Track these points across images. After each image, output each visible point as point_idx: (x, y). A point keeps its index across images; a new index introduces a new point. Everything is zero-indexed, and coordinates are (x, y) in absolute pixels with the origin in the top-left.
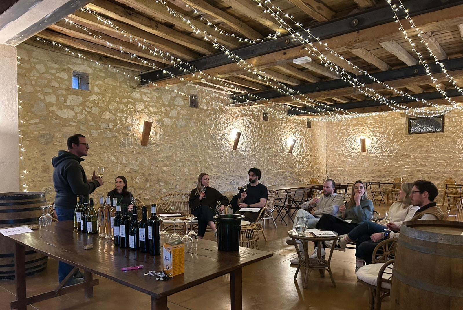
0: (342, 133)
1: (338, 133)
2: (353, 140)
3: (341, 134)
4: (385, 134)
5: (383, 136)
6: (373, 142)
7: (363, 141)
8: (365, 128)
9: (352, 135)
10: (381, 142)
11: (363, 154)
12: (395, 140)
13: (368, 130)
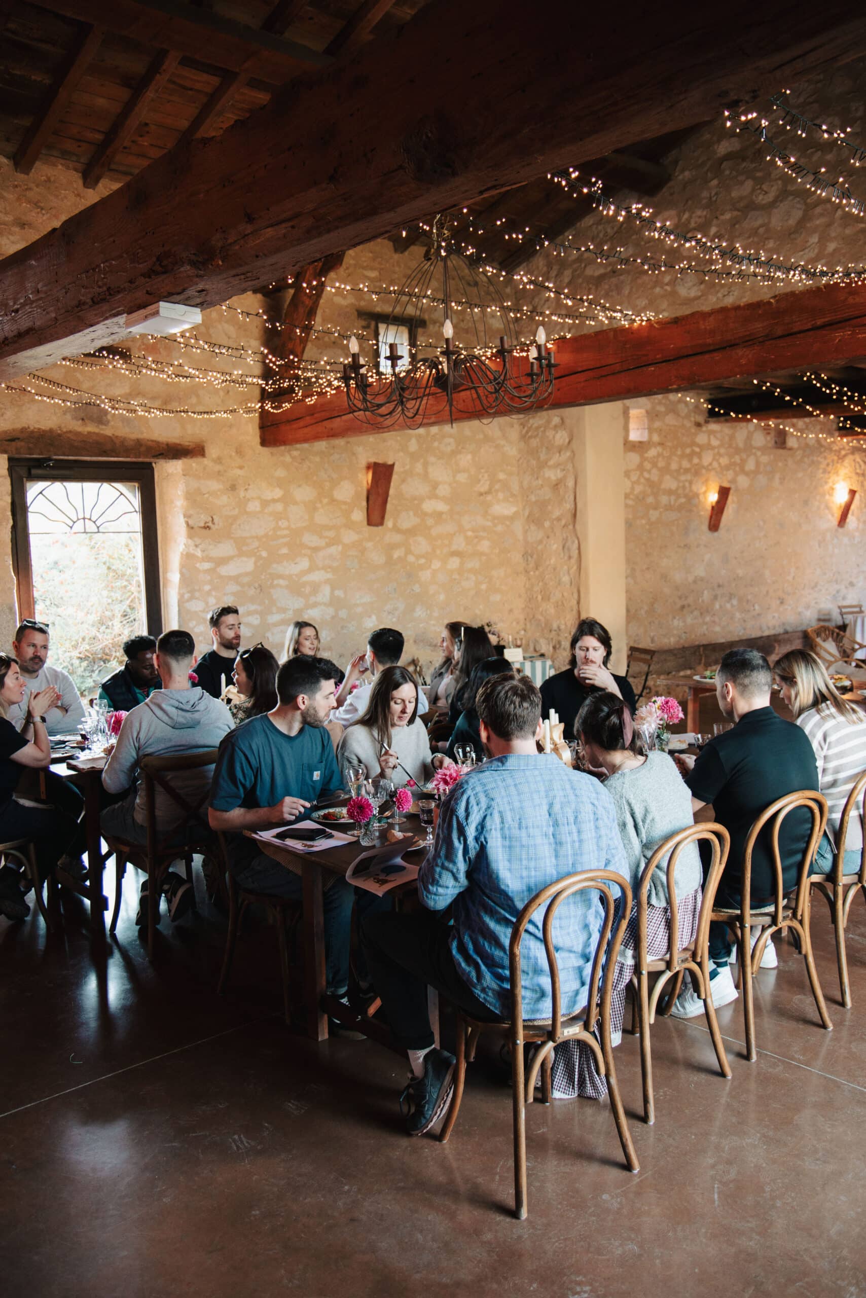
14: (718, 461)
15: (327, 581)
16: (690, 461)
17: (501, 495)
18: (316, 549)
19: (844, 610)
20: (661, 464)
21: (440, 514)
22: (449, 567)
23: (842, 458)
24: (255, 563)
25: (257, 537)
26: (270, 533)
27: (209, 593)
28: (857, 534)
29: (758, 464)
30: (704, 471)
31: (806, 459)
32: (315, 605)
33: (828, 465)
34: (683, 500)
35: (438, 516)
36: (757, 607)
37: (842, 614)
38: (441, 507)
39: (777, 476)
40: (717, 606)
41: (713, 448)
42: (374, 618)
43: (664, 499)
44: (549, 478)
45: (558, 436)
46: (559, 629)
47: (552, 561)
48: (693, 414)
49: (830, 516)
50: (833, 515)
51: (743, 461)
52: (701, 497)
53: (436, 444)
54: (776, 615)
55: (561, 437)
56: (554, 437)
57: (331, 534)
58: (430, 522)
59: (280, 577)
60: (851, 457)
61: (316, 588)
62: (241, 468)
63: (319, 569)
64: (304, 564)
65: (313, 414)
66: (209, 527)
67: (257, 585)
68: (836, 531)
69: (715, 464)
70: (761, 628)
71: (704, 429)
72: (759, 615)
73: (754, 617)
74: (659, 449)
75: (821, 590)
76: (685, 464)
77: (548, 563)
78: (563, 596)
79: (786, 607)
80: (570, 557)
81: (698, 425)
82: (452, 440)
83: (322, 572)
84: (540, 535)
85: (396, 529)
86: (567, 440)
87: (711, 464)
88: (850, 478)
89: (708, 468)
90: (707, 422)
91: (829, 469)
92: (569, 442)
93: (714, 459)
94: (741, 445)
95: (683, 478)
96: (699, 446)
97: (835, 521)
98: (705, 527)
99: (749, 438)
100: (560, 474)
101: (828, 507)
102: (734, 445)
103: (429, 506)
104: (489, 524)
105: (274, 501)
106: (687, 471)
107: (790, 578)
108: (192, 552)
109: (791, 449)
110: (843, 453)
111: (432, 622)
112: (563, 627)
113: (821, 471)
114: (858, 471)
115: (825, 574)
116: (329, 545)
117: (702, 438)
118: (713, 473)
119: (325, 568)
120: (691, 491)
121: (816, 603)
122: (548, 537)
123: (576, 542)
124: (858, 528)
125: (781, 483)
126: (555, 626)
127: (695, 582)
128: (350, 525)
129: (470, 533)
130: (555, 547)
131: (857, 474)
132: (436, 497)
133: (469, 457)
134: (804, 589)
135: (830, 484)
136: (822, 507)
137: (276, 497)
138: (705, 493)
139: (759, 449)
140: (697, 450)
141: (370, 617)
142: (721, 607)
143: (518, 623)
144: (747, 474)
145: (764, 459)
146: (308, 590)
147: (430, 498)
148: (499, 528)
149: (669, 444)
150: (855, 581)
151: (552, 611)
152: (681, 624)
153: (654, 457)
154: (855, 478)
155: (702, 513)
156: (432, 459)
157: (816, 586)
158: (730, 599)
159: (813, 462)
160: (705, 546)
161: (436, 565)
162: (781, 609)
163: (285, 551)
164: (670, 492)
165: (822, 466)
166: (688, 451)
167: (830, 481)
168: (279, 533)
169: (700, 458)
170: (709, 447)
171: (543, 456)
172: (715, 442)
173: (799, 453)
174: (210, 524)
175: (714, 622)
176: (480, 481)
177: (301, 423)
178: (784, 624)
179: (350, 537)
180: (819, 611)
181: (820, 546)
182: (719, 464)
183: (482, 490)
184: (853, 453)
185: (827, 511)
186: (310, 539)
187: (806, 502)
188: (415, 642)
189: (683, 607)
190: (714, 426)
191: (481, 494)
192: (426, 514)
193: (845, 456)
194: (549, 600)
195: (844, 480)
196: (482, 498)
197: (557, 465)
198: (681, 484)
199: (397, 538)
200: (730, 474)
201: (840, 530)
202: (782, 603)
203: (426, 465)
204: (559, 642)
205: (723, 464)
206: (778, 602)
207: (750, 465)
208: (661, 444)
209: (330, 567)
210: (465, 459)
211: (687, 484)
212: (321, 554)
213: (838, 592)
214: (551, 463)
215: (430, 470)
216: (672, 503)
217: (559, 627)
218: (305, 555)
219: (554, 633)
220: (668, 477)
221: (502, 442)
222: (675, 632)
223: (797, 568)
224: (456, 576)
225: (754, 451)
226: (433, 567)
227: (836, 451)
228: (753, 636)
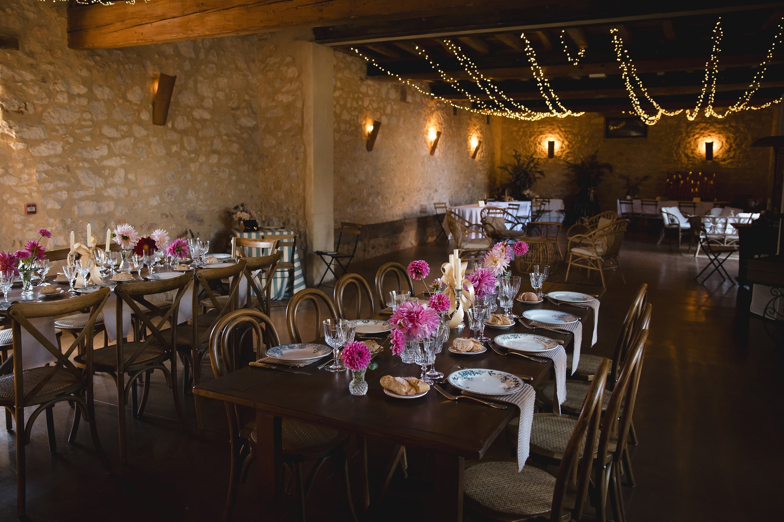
0: (524, 132)
1: (518, 131)
2: (537, 142)
3: (521, 133)
4: (579, 136)
5: (576, 139)
6: (564, 146)
7: (551, 144)
8: (553, 127)
9: (536, 135)
10: (573, 146)
11: (551, 161)
12: (591, 145)
13: (557, 130)
14: (372, 105)
15: (123, 166)
16: (357, 102)
17: (246, 112)
18: (113, 139)
19: (437, 206)
20: (342, 102)
21: (205, 120)
22: (211, 161)
23: (432, 112)
24: (63, 147)
25: (65, 125)
26: (76, 123)
27: (21, 171)
28: (439, 160)
29: (392, 109)
30: (365, 110)
31: (416, 111)
32: (112, 185)
33: (426, 115)
34: (353, 128)
35: (203, 121)
36: (391, 202)
37: (436, 208)
38: (207, 116)
39: (402, 119)
40: (371, 200)
41: (369, 96)
42: (158, 198)
43: (343, 127)
44: (282, 101)
45: (290, 71)
46: (289, 210)
47: (283, 161)
48: (359, 72)
49: (426, 148)
50: (428, 147)
51: (385, 107)
52: (363, 127)
53: (203, 67)
54: (400, 207)
55: (292, 72)
56: (287, 71)
57: (125, 128)
58: (198, 126)
59: (85, 160)
60: (436, 112)
61: (113, 170)
62: (51, 63)
63: (116, 156)
64: (104, 151)
65: (123, 21)
66: (22, 112)
67: (65, 166)
68: (430, 157)
69: (370, 107)
70: (393, 216)
71: (365, 83)
72: (392, 207)
73: (389, 208)
74: (341, 92)
75: (422, 193)
76: (355, 105)
77: (280, 162)
78: (291, 186)
79: (405, 203)
80: (297, 159)
81: (362, 80)
82: (214, 66)
83: (118, 158)
84: (274, 142)
85: (173, 128)
86: (297, 74)
87: (368, 106)
88: (436, 125)
89: (367, 109)
90: (367, 78)
91: (426, 118)
92: (299, 75)
93: (370, 103)
94: (384, 96)
95: (353, 113)
96: (362, 93)
97: (428, 151)
98: (365, 148)
99: (388, 92)
100: (291, 98)
101: (426, 142)
102: (380, 96)
103: (197, 114)
104: (238, 132)
105: (79, 95)
106: (356, 109)
107: (407, 184)
108: (7, 132)
109: (408, 103)
110: (433, 109)
111: (199, 203)
112: (291, 209)
113: (422, 119)
114: (439, 121)
115: (424, 183)
116: (123, 137)
117: (363, 89)
118: (369, 112)
119: (120, 155)
120: (358, 122)
121: (420, 201)
122: (280, 144)
123: (303, 147)
124: (439, 156)
125: (404, 124)
126: (285, 208)
127: (359, 183)
128: (140, 123)
129: (225, 138)
130: (286, 150)
131: (439, 123)
132: (202, 107)
133: (226, 80)
134: (414, 192)
135: (426, 128)
136: (423, 141)
137: (81, 93)
138: (365, 124)
139: (392, 100)
140: (361, 96)
141: (154, 197)
142: (372, 200)
143: (256, 206)
144: (386, 115)
145: (395, 107)
146: (107, 172)
147: (198, 108)
148: (245, 136)
149: (346, 90)
150: (438, 189)
151: (283, 197)
152: (352, 211)
153: (338, 97)
154: (438, 125)
155: (363, 138)
156: (200, 78)
157: (419, 191)
158: (378, 196)
159: (419, 112)
160: (365, 160)
161: (202, 159)
162: (403, 204)
163: (88, 139)
164: (346, 122)
165: (423, 116)
166: (356, 96)
167: (427, 125)
168: (84, 123)
169: (363, 101)
170: (366, 95)
171: (277, 85)
172: (371, 93)
173: (412, 106)
174: (23, 109)
175: (369, 211)
176: (232, 99)
177: (111, 28)
178: (404, 213)
179: (140, 132)
180: (421, 206)
181: (422, 166)
182: (372, 107)
183: (234, 106)
184: (437, 110)
185: (425, 144)
186: (107, 131)
187: (415, 138)
188: (187, 217)
189: (353, 200)
190: (370, 82)
191: (233, 109)
192: (195, 120)
193: (434, 111)
194: (280, 190)
195: (433, 126)
196: (233, 112)
197: (288, 92)
198: (352, 117)
199: (175, 136)
200: (378, 114)
201: (431, 157)
202: (403, 200)
203: (196, 82)
204: (289, 220)
205: (374, 107)
206: (402, 199)
207: (388, 110)
208: (342, 89)
209: (124, 155)
210: (223, 82)
211: (355, 117)
212: (118, 143)
213: (430, 195)
214: (284, 90)
215: (199, 85)
216: (347, 129)
217: (288, 209)
218: (105, 144)
219: (284, 213)
220: (345, 112)
221: (247, 73)
222: (348, 216)
223: (411, 179)
224: (215, 169)
225: (390, 101)
226: (200, 160)
227: (429, 107)
228: (389, 221)
